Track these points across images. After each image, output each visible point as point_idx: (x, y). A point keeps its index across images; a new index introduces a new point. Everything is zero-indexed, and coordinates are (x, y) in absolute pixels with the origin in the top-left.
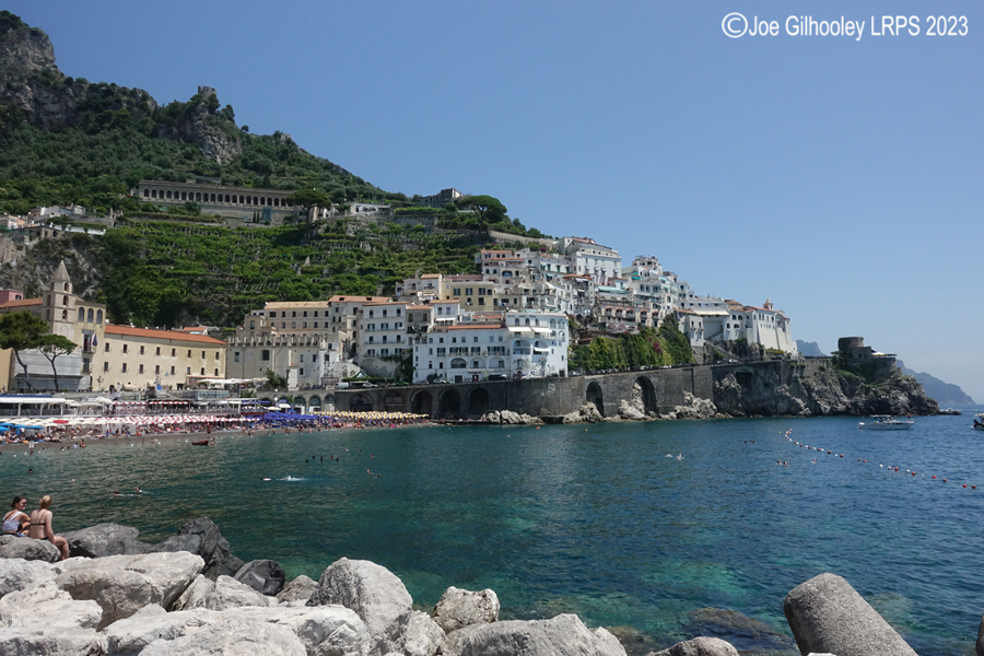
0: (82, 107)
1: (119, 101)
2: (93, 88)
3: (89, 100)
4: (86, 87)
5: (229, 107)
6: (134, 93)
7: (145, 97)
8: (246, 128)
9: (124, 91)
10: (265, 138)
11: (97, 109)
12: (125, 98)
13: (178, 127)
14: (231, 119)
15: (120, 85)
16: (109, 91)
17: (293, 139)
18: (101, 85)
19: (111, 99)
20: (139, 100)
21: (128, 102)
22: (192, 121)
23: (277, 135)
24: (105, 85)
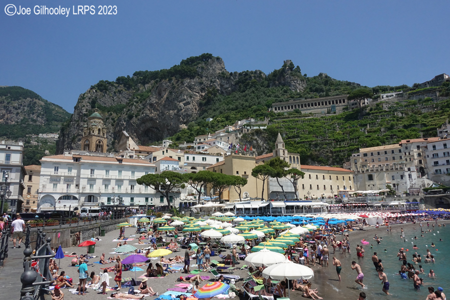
0: (237, 83)
1: (251, 77)
2: (240, 74)
3: (239, 79)
4: (238, 74)
5: (298, 67)
6: (256, 72)
7: (261, 73)
8: (305, 75)
9: (252, 72)
10: (315, 78)
11: (243, 82)
12: (253, 75)
13: (278, 81)
14: (299, 72)
15: (250, 70)
16: (246, 74)
17: (328, 75)
18: (243, 73)
19: (247, 77)
20: (258, 74)
21: (254, 77)
22: (284, 76)
23: (321, 75)
24: (245, 72)
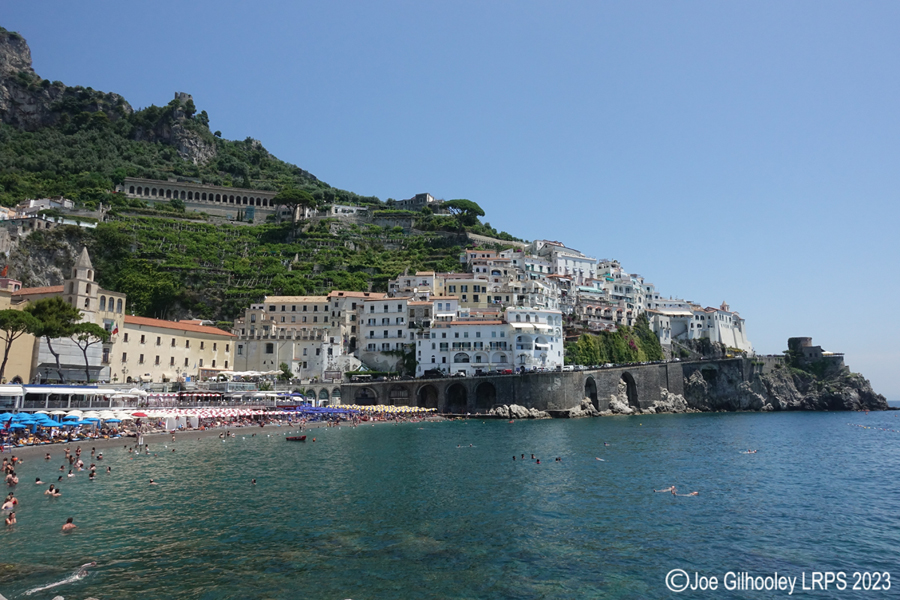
1: (95, 104)
2: (67, 91)
3: (65, 102)
4: (62, 89)
5: (204, 113)
6: (109, 97)
7: (121, 101)
8: (218, 134)
9: (100, 95)
10: (236, 143)
11: (72, 111)
12: (101, 101)
13: (155, 130)
14: (206, 124)
15: (95, 89)
16: (85, 94)
17: (264, 146)
18: (77, 89)
19: (87, 102)
20: (115, 103)
21: (104, 106)
22: (170, 124)
23: (249, 141)
24: (82, 88)
